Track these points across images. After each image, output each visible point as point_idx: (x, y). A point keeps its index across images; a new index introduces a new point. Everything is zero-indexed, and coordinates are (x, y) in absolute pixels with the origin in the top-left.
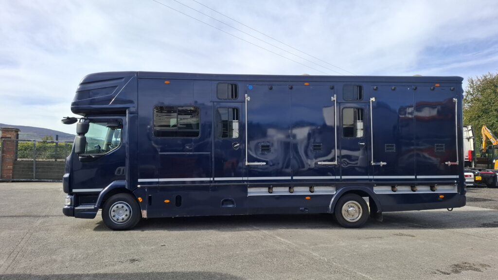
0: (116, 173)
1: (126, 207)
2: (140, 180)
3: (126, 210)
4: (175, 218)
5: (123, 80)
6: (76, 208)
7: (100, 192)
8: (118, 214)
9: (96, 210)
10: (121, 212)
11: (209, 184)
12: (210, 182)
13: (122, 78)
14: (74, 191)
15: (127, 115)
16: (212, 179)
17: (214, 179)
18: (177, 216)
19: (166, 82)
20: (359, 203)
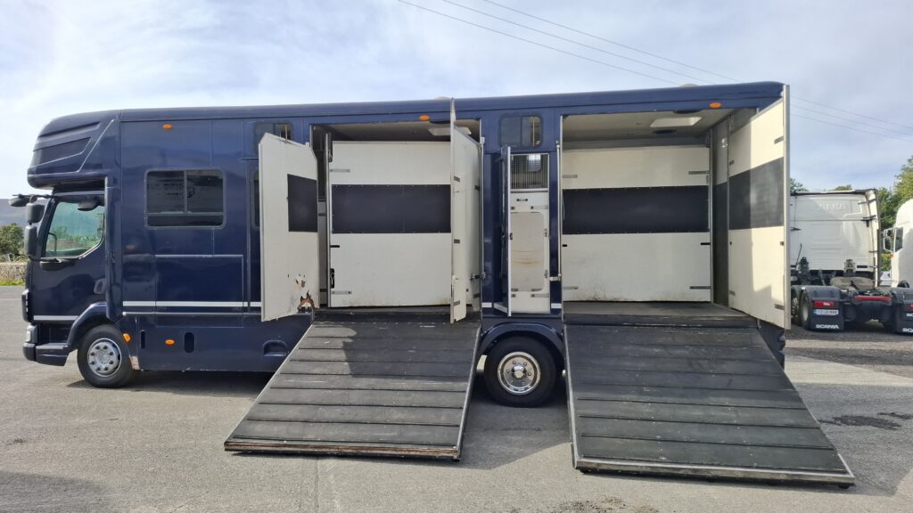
0: (95, 290)
1: (111, 349)
2: (126, 304)
3: (111, 354)
4: (187, 372)
5: (98, 127)
6: (38, 347)
7: (73, 321)
8: (101, 359)
9: (66, 352)
10: (104, 357)
11: (240, 314)
12: (244, 309)
13: (96, 124)
14: (36, 318)
15: (106, 188)
16: (246, 304)
17: (249, 304)
18: (188, 369)
19: (165, 126)
20: (538, 362)
